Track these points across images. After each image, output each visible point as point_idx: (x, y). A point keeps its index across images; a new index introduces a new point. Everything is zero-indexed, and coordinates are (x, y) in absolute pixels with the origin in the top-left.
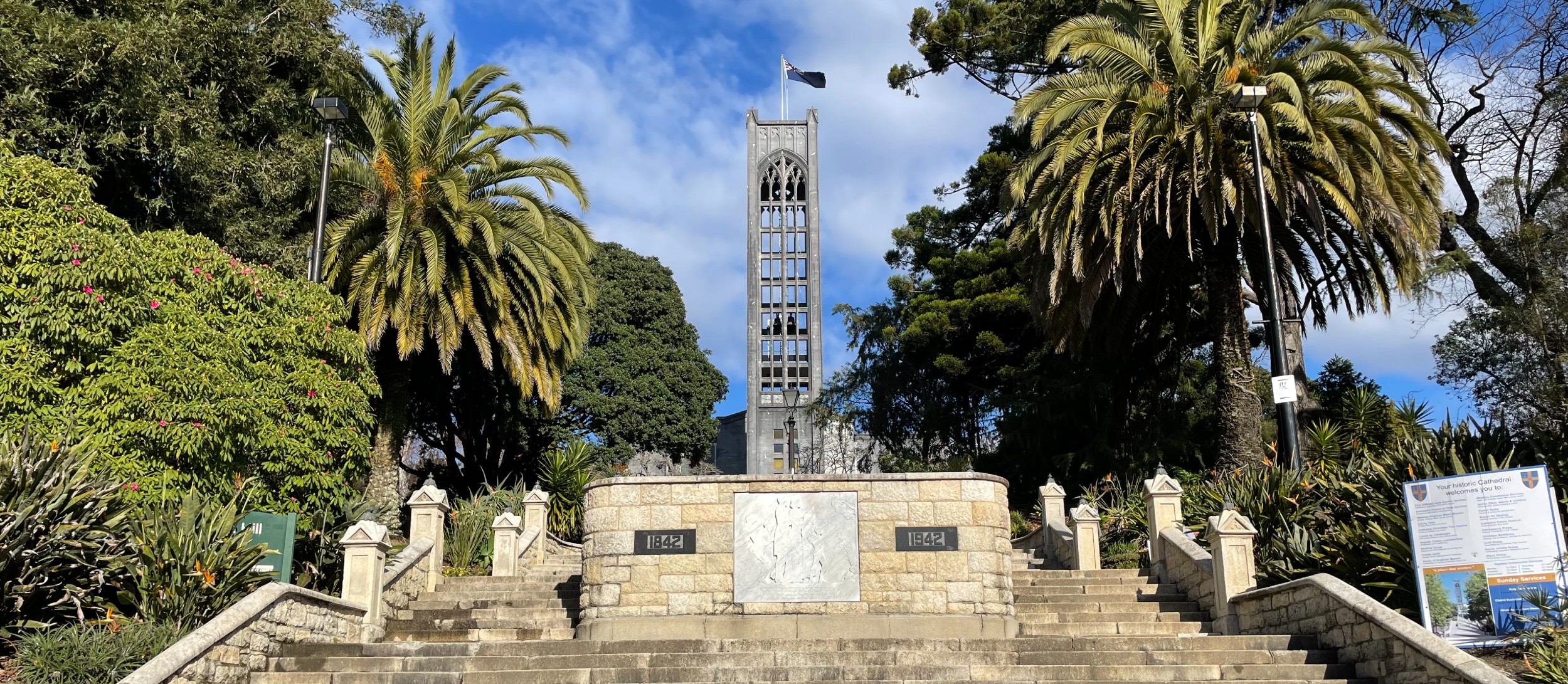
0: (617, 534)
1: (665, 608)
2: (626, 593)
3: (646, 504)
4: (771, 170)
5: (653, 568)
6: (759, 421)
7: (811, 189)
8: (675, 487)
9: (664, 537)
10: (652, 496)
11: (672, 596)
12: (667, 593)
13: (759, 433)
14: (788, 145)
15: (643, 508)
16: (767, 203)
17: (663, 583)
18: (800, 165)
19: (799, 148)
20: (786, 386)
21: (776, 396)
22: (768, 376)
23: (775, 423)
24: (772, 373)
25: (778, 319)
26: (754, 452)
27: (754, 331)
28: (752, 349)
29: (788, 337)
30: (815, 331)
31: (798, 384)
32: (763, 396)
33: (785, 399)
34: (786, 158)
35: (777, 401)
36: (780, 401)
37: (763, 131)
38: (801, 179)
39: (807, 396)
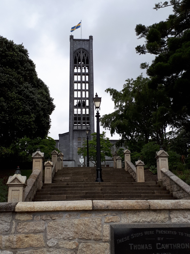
4: (77, 54)
6: (73, 134)
7: (91, 61)
13: (73, 139)
16: (76, 65)
18: (87, 53)
20: (82, 123)
21: (79, 127)
22: (76, 120)
23: (78, 135)
24: (77, 119)
25: (79, 102)
26: (71, 145)
27: (72, 105)
28: (71, 111)
29: (83, 108)
30: (92, 106)
31: (86, 123)
32: (74, 127)
33: (82, 127)
34: (82, 51)
35: (79, 128)
36: (80, 128)
37: (75, 42)
38: (87, 57)
39: (89, 127)
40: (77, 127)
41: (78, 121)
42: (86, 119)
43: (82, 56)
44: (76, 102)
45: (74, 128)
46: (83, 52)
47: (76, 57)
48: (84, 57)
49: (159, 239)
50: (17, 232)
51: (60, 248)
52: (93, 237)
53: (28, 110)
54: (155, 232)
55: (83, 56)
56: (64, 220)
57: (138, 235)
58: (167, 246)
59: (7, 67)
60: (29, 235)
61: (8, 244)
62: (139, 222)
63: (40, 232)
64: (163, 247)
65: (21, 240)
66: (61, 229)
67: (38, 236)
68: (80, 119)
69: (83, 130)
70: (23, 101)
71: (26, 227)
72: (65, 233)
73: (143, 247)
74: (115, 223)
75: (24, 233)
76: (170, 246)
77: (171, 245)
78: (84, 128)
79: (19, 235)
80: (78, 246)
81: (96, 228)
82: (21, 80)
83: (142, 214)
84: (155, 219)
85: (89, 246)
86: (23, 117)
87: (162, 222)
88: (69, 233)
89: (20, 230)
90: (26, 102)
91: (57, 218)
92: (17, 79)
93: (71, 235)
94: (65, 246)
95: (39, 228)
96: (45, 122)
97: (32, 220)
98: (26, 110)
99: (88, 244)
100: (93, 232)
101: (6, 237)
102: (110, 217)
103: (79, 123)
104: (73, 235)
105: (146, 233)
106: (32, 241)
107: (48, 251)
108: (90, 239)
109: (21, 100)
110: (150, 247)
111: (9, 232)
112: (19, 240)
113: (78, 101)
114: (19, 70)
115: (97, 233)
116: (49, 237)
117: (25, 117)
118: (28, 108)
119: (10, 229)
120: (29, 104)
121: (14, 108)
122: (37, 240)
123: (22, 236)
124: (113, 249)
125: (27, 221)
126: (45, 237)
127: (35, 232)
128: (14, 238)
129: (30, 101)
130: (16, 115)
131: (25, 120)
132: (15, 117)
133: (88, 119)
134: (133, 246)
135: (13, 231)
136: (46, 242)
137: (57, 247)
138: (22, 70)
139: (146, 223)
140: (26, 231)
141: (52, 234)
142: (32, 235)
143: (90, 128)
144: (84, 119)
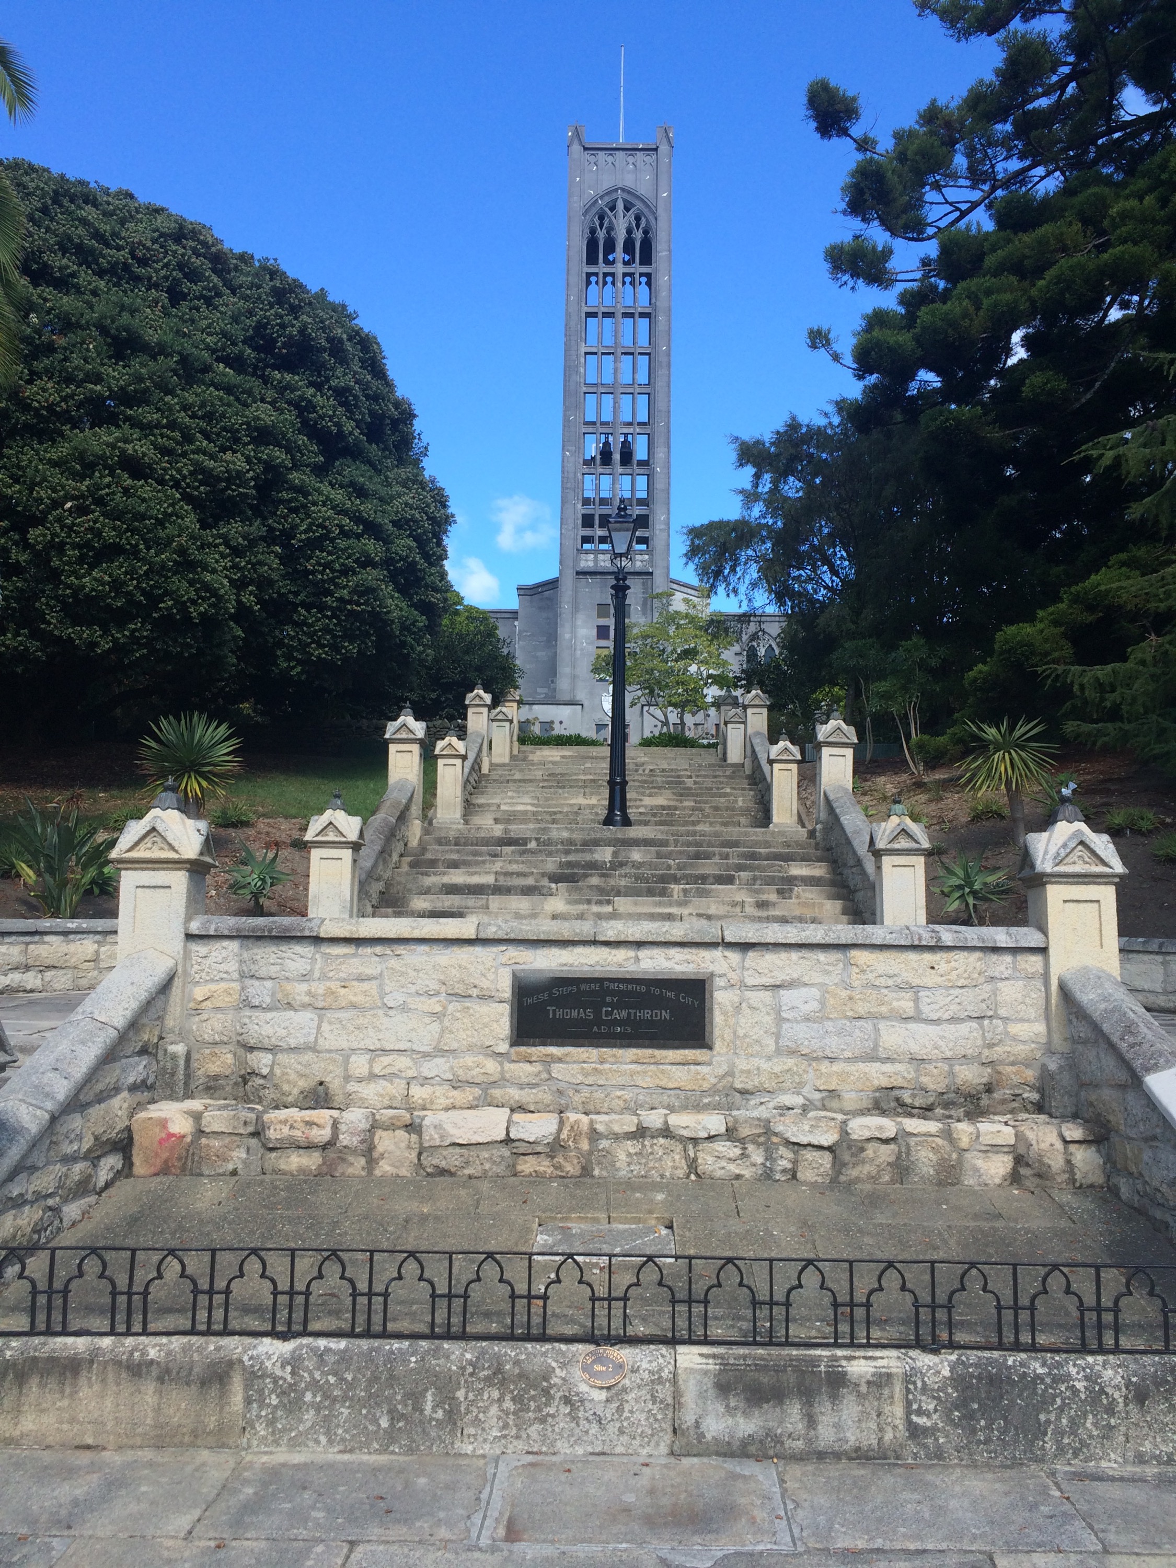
4: (601, 218)
6: (576, 591)
7: (660, 251)
13: (576, 609)
14: (629, 181)
16: (593, 269)
18: (645, 211)
19: (644, 188)
21: (601, 557)
22: (591, 525)
23: (599, 596)
24: (597, 521)
27: (572, 460)
28: (569, 485)
30: (662, 463)
32: (583, 556)
34: (625, 201)
35: (602, 564)
36: (606, 564)
37: (592, 159)
38: (646, 232)
39: (647, 557)
41: (600, 532)
43: (621, 224)
45: (583, 564)
46: (627, 209)
47: (593, 231)
48: (629, 231)
49: (608, 999)
50: (324, 977)
51: (409, 1010)
52: (475, 992)
54: (602, 986)
55: (626, 225)
56: (418, 956)
57: (565, 990)
58: (624, 1014)
60: (347, 984)
61: (306, 999)
62: (571, 965)
63: (369, 979)
64: (616, 1015)
65: (333, 993)
66: (412, 973)
67: (365, 986)
71: (343, 967)
72: (420, 981)
73: (574, 1014)
74: (521, 967)
75: (338, 980)
76: (629, 1014)
77: (632, 1011)
79: (328, 984)
80: (445, 1008)
81: (483, 975)
83: (580, 950)
84: (605, 960)
85: (468, 1008)
87: (620, 966)
88: (427, 982)
89: (331, 974)
91: (404, 952)
93: (434, 986)
94: (420, 1006)
95: (369, 971)
97: (354, 955)
99: (469, 1004)
100: (477, 982)
101: (304, 987)
102: (514, 953)
103: (603, 540)
104: (436, 987)
105: (583, 987)
106: (355, 995)
107: (387, 1015)
108: (470, 996)
110: (590, 1014)
111: (307, 978)
112: (330, 992)
115: (485, 984)
116: (387, 989)
119: (312, 970)
122: (365, 993)
123: (334, 985)
124: (515, 1016)
125: (345, 955)
126: (381, 986)
127: (361, 979)
128: (319, 988)
133: (643, 521)
134: (554, 1011)
135: (317, 974)
136: (382, 998)
137: (404, 1008)
139: (586, 968)
140: (342, 975)
141: (393, 984)
142: (355, 983)
143: (651, 561)
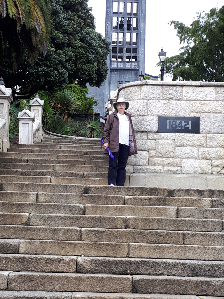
0: (147, 118)
1: (179, 168)
2: (153, 157)
3: (165, 99)
5: (171, 142)
8: (185, 89)
9: (178, 122)
10: (170, 94)
11: (184, 161)
12: (180, 158)
15: (164, 101)
17: (177, 152)
20: (125, 58)
21: (119, 63)
22: (116, 52)
23: (118, 78)
24: (118, 50)
25: (121, 21)
26: (107, 93)
27: (109, 27)
28: (108, 36)
29: (127, 31)
30: (142, 29)
31: (132, 57)
32: (113, 63)
33: (124, 65)
35: (120, 66)
36: (122, 66)
39: (136, 64)
40: (117, 65)
41: (119, 54)
42: (132, 51)
44: (115, 22)
45: (112, 66)
53: (91, 58)
59: (69, 11)
68: (121, 50)
69: (126, 69)
70: (86, 49)
78: (128, 66)
82: (81, 24)
86: (87, 66)
90: (88, 50)
92: (78, 24)
96: (103, 70)
98: (90, 59)
103: (120, 57)
109: (84, 48)
113: (120, 19)
114: (80, 13)
117: (88, 66)
118: (91, 56)
120: (92, 52)
121: (79, 57)
129: (92, 48)
130: (80, 64)
131: (89, 70)
132: (79, 66)
133: (135, 51)
138: (82, 13)
143: (138, 66)
144: (128, 50)
